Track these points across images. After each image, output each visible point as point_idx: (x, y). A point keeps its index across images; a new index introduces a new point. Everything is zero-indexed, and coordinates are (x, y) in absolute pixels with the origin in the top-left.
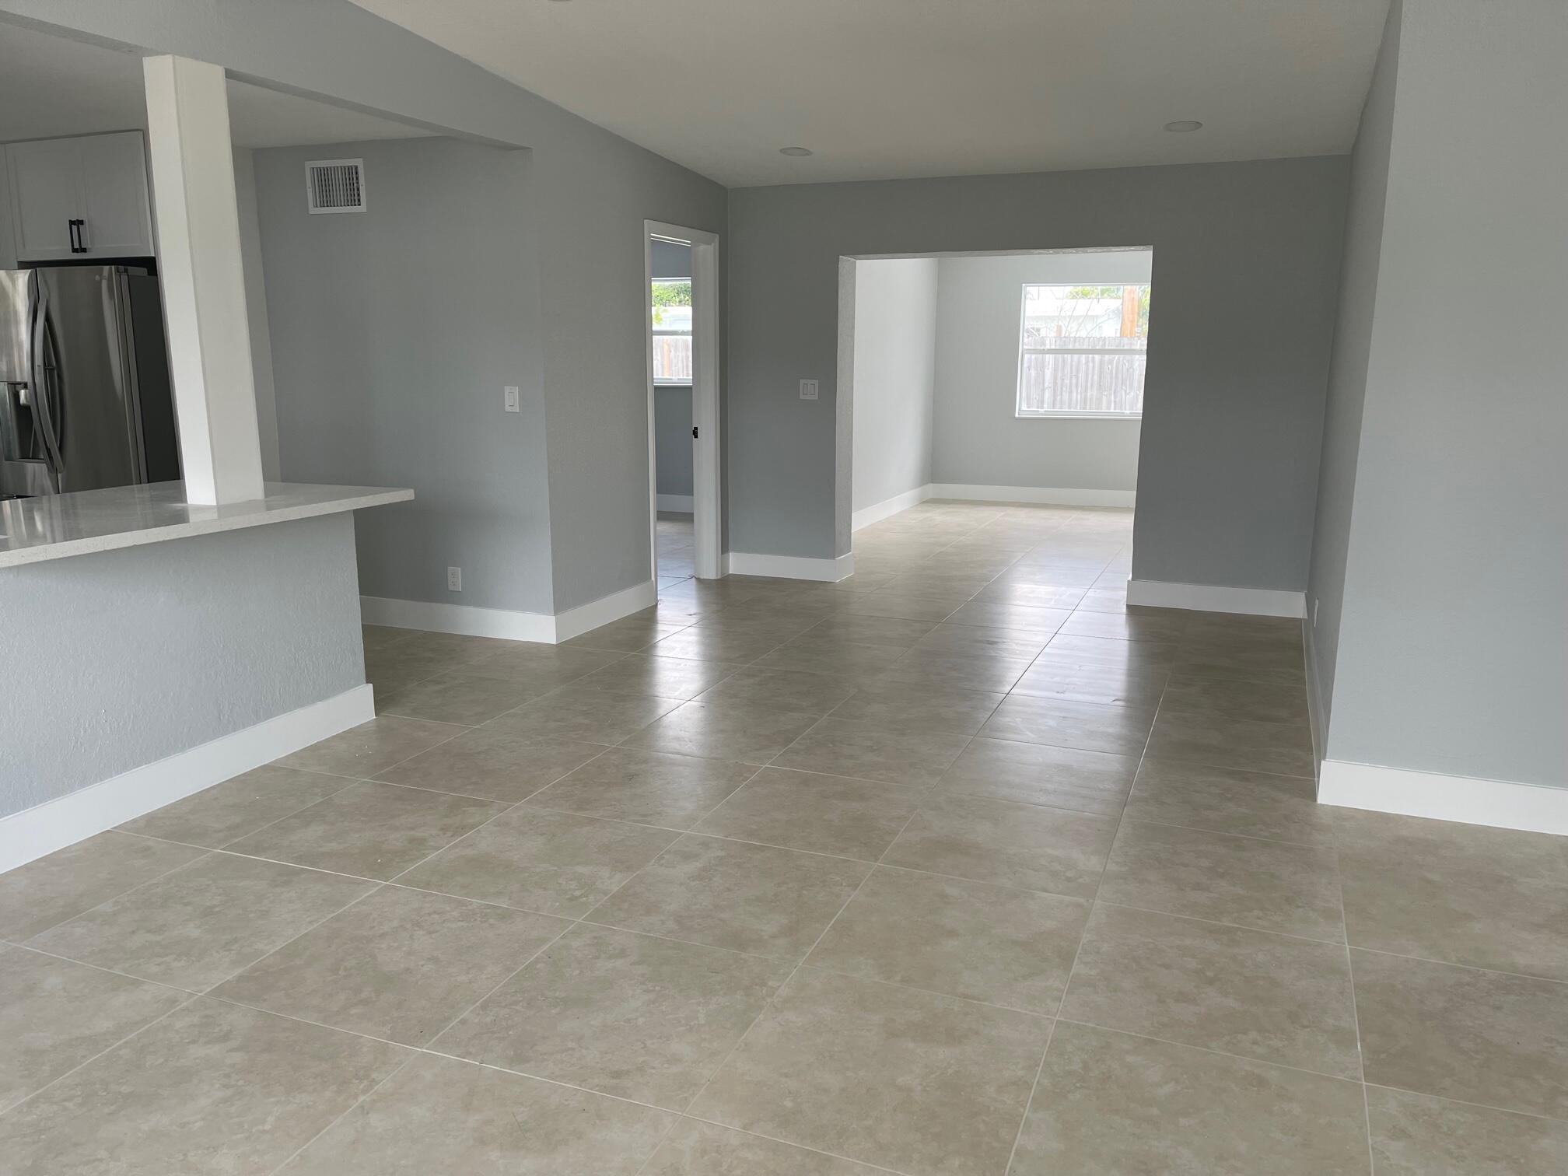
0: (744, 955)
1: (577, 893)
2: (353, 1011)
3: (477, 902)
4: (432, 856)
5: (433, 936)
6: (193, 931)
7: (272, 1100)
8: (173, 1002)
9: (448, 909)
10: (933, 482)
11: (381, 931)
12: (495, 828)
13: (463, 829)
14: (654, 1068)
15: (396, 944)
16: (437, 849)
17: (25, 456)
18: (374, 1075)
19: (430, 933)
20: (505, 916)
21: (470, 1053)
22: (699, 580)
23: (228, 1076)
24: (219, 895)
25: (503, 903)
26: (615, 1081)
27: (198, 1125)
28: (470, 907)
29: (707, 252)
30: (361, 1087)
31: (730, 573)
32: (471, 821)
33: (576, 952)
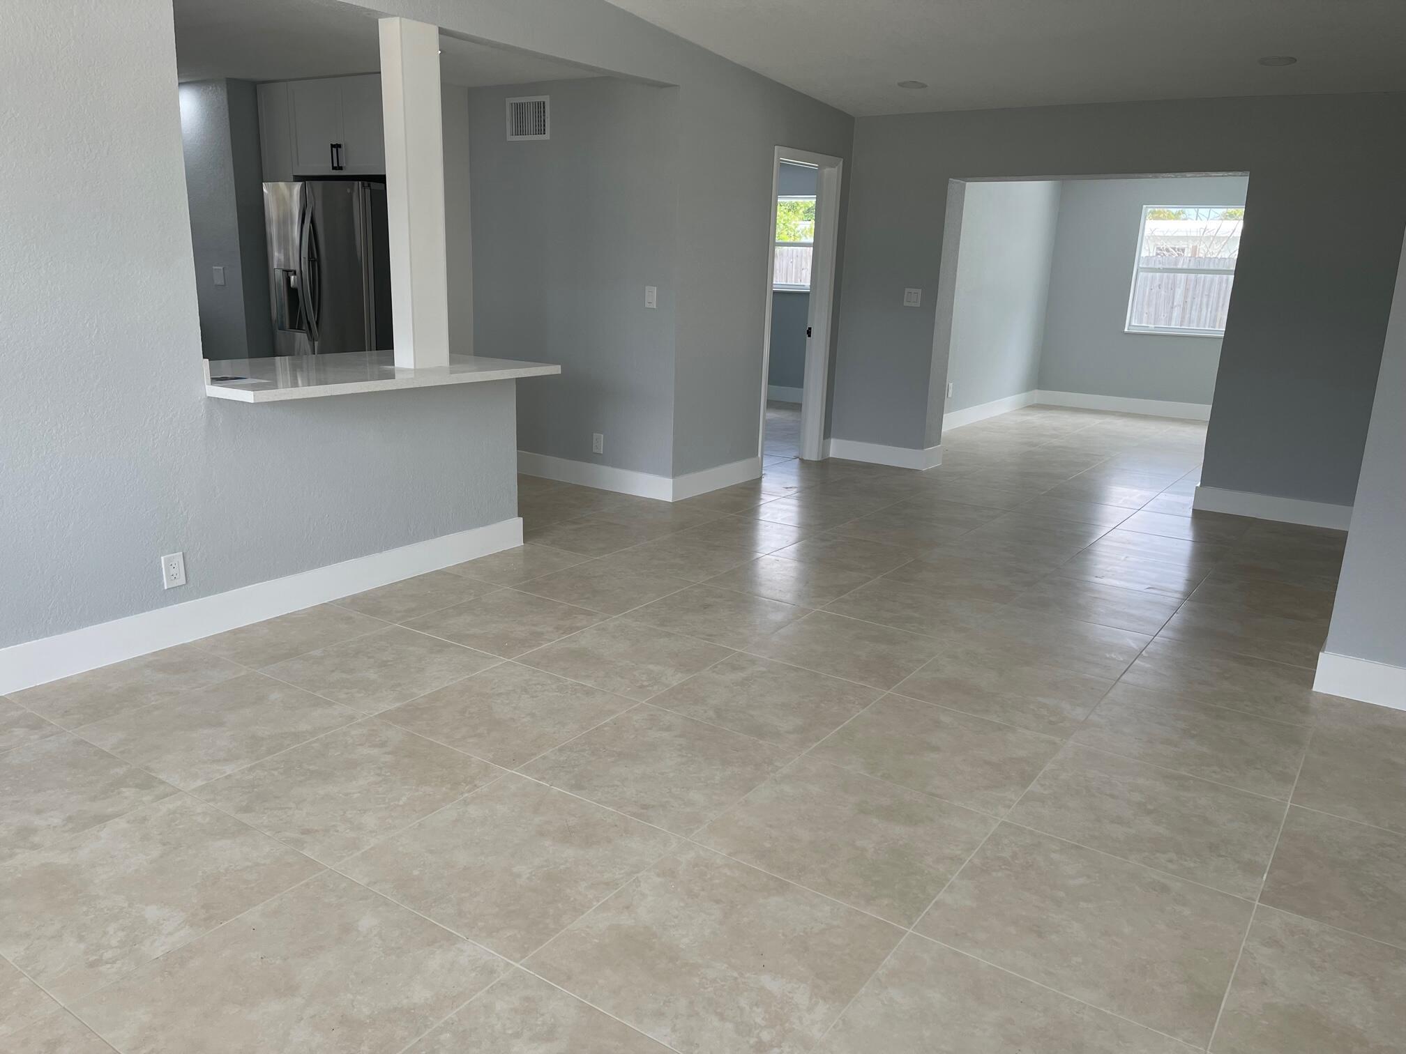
0: (761, 742)
1: (645, 683)
2: (471, 740)
3: (570, 680)
4: (545, 645)
5: (535, 699)
6: (372, 675)
7: (407, 787)
8: (352, 718)
9: (549, 682)
10: (1038, 389)
11: (500, 692)
12: (595, 632)
13: (572, 629)
14: (673, 807)
15: (507, 702)
16: (550, 641)
17: (292, 327)
18: (477, 782)
19: (533, 697)
20: (589, 692)
21: (544, 778)
22: (802, 460)
23: (380, 768)
24: (393, 654)
25: (589, 684)
26: (642, 811)
27: (356, 796)
28: (565, 683)
29: (832, 174)
30: (466, 788)
31: (831, 456)
32: (579, 625)
33: (635, 723)
